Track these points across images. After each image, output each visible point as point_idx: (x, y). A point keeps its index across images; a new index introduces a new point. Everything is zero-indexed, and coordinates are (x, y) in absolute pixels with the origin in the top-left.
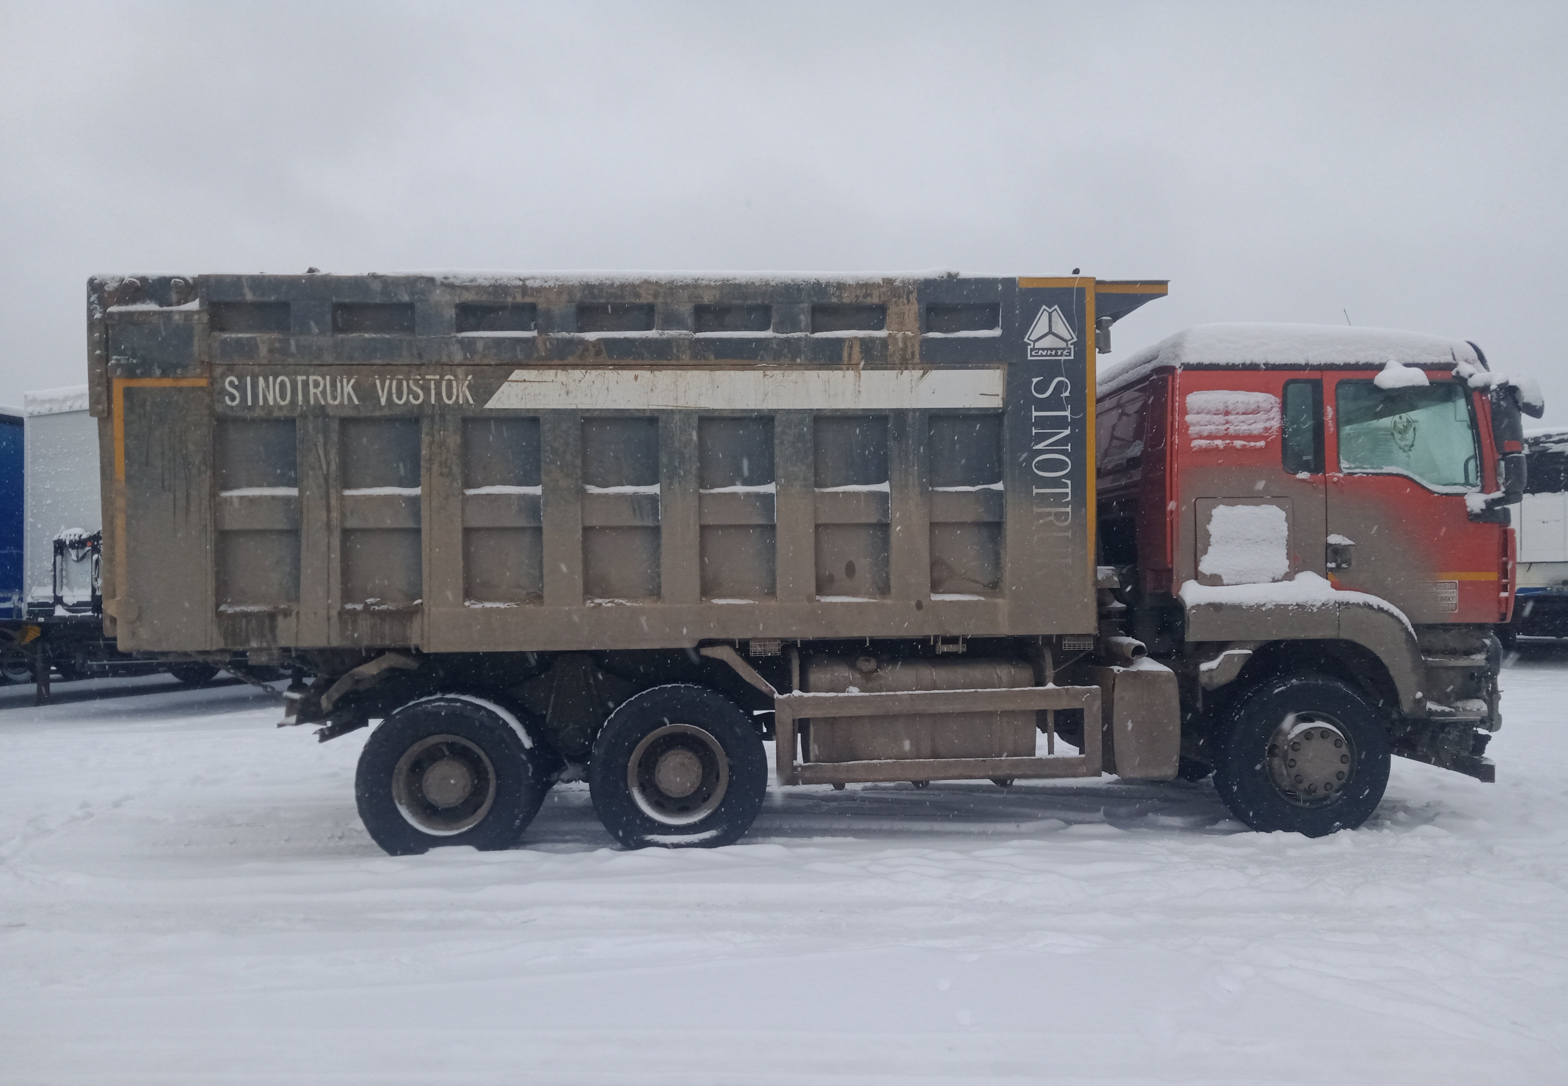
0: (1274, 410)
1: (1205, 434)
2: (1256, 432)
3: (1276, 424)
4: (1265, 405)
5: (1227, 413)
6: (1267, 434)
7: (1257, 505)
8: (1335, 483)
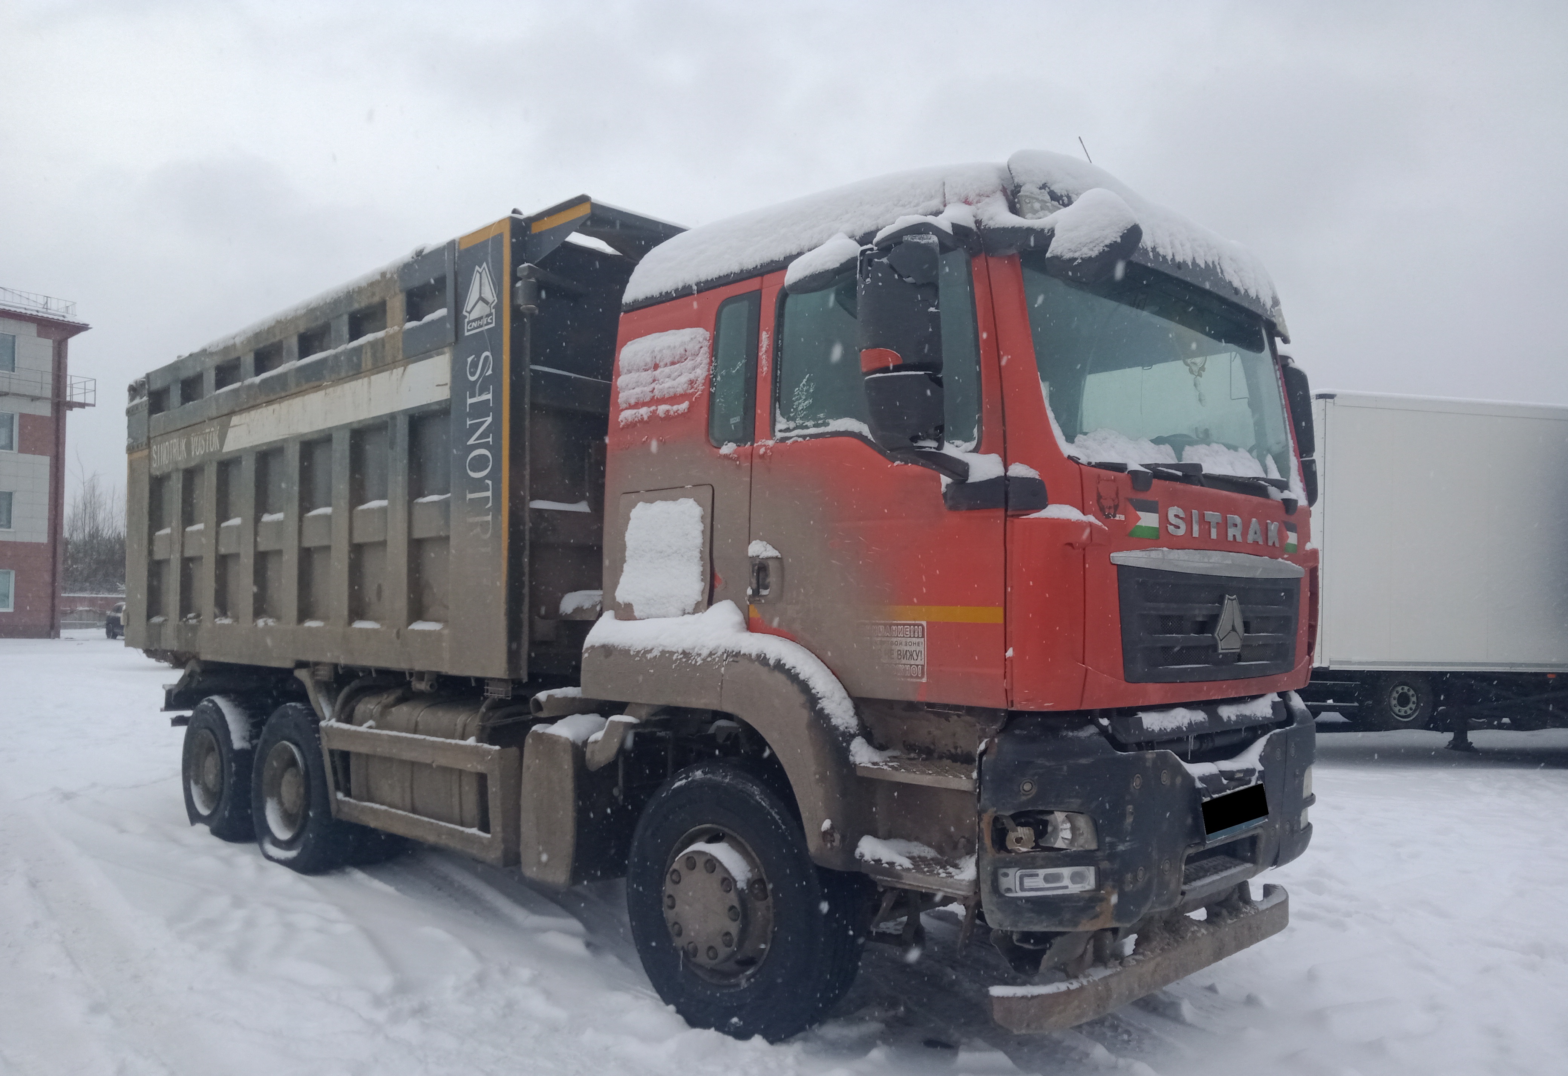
0: (702, 351)
1: (633, 402)
2: (680, 390)
3: (701, 373)
4: (692, 347)
5: (656, 367)
6: (692, 390)
7: (674, 499)
8: (762, 457)
